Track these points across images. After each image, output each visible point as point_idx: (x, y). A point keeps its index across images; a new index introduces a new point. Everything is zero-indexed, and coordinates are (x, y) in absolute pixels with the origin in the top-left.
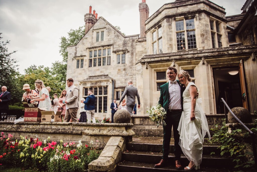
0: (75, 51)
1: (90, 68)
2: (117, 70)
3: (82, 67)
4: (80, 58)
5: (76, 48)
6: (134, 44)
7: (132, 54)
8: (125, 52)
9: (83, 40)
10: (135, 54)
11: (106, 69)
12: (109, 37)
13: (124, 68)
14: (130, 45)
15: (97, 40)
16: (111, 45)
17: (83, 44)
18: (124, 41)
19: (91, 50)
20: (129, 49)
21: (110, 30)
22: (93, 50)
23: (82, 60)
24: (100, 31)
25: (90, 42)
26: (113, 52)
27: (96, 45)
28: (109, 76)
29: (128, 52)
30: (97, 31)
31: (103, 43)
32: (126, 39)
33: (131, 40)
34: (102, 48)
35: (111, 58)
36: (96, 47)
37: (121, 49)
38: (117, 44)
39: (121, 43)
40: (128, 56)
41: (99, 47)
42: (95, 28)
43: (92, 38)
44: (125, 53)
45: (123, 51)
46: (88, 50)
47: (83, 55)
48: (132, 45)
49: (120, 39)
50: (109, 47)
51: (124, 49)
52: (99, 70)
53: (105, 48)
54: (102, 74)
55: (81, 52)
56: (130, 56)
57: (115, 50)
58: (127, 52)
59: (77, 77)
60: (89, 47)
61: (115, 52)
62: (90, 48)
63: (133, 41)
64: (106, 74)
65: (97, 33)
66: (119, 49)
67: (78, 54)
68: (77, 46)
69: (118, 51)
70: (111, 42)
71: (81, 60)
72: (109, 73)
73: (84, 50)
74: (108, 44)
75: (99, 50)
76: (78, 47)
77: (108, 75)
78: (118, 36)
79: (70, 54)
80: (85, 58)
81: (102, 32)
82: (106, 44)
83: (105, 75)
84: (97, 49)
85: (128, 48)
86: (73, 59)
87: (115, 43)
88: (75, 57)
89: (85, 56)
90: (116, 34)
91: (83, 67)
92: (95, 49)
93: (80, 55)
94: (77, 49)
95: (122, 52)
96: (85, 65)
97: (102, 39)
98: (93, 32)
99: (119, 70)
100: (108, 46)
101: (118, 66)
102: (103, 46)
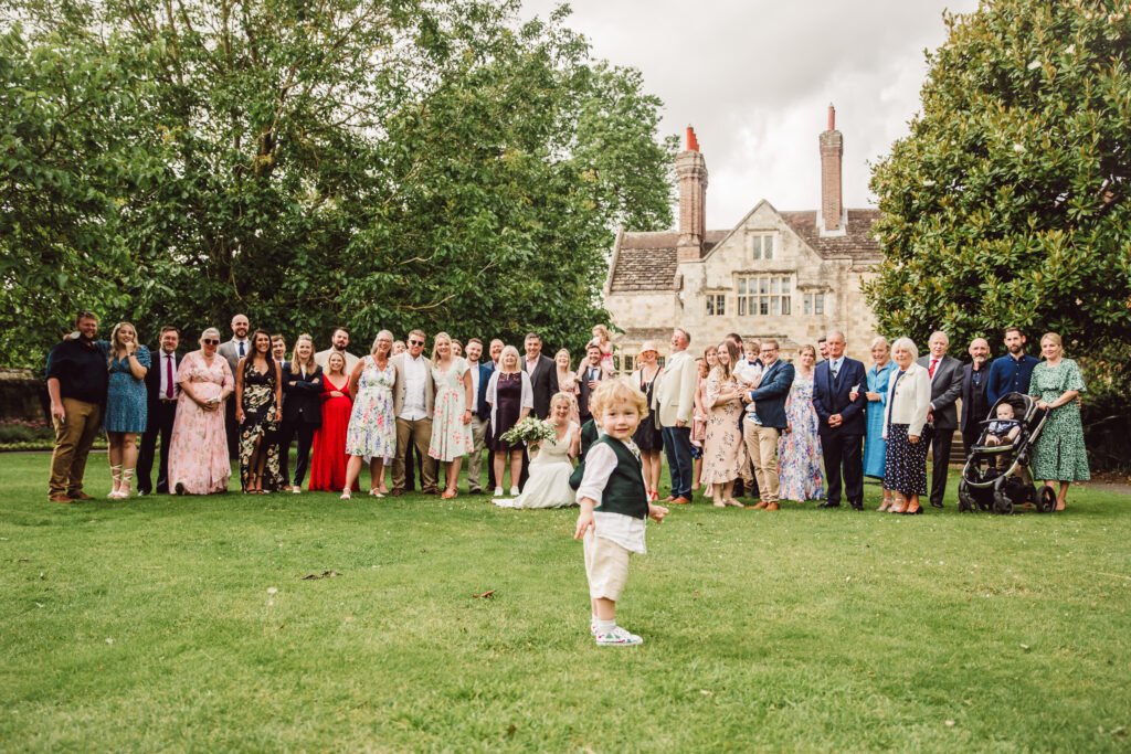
0: (702, 276)
1: (743, 319)
2: (806, 328)
3: (721, 312)
4: (716, 293)
5: (705, 268)
6: (844, 275)
7: (840, 296)
8: (822, 290)
9: (722, 250)
10: (845, 297)
11: (783, 323)
12: (787, 253)
13: (820, 324)
14: (835, 275)
15: (757, 256)
16: (792, 272)
17: (723, 260)
18: (822, 266)
19: (743, 276)
20: (834, 285)
21: (789, 236)
22: (747, 277)
23: (721, 299)
24: (763, 235)
25: (740, 259)
26: (798, 287)
27: (755, 266)
28: (789, 338)
29: (831, 291)
30: (757, 233)
31: (772, 266)
32: (826, 262)
33: (837, 267)
34: (770, 276)
35: (792, 300)
36: (755, 272)
37: (814, 282)
38: (807, 270)
39: (815, 269)
40: (829, 299)
41: (765, 272)
42: (750, 227)
43: (745, 249)
44: (822, 293)
45: (819, 287)
46: (736, 275)
47: (725, 286)
48: (839, 279)
49: (813, 262)
50: (786, 276)
51: (821, 284)
52: (764, 323)
53: (777, 275)
54: (773, 332)
55: (718, 280)
56: (835, 301)
57: (801, 283)
58: (828, 290)
59: (712, 335)
60: (740, 269)
61: (801, 288)
62: (741, 273)
63: (842, 268)
64: (782, 334)
65: (755, 237)
66: (809, 282)
67: (712, 283)
68: (706, 264)
69: (809, 287)
70: (792, 266)
71: (719, 297)
72: (790, 332)
73: (727, 276)
74: (785, 269)
75: (762, 279)
76: (710, 267)
77: (786, 336)
78: (808, 253)
79: (691, 280)
80: (728, 295)
81: (769, 239)
82: (780, 269)
83: (780, 337)
84: (759, 276)
85: (830, 283)
86: (698, 294)
87: (801, 268)
88: (704, 289)
89: (729, 289)
90: (802, 248)
91: (723, 313)
92: (753, 276)
93: (715, 286)
94: (708, 272)
95: (817, 291)
96: (731, 310)
97: (769, 255)
98: (746, 233)
99: (812, 327)
100: (786, 272)
101: (807, 320)
102: (773, 272)
